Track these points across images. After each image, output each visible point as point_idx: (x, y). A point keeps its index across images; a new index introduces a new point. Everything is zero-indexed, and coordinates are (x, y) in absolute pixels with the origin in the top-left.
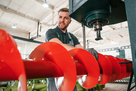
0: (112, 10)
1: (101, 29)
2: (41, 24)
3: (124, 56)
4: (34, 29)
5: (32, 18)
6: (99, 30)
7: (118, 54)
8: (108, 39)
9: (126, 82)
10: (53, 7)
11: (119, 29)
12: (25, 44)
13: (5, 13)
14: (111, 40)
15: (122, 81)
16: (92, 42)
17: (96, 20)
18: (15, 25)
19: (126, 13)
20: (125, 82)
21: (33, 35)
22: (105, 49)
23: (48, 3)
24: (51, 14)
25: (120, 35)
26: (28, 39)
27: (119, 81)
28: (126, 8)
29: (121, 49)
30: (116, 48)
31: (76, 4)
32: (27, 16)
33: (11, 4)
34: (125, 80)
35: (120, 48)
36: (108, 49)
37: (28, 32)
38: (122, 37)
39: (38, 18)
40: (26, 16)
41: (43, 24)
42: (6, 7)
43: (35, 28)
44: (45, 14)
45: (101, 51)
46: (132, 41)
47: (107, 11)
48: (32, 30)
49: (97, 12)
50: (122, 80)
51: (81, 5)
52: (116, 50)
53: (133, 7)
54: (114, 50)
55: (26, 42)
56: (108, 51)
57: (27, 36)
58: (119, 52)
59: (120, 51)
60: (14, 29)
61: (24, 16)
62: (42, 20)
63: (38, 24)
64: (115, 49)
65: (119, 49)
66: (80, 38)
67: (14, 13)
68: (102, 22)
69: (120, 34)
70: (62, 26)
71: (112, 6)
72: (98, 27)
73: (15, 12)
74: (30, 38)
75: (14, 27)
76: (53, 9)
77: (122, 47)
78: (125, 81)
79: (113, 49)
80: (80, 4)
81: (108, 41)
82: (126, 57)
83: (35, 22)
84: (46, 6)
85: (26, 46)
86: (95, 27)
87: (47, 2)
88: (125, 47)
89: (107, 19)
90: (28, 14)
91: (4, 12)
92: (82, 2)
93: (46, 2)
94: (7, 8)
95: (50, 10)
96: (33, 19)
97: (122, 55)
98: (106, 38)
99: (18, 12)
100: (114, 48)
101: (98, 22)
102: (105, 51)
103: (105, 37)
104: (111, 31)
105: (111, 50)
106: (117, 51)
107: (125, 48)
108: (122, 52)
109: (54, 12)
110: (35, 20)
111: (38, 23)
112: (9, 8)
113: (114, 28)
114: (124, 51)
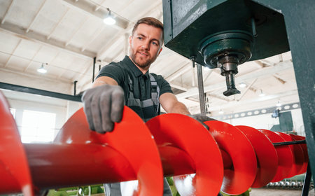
0: (257, 31)
1: (235, 71)
2: (100, 61)
3: (291, 125)
4: (84, 74)
5: (80, 49)
6: (230, 74)
7: (277, 121)
8: (252, 89)
9: (299, 186)
10: (125, 24)
11: (275, 64)
12: (66, 107)
13: (23, 41)
14: (259, 91)
15: (288, 183)
16: (215, 96)
17: (223, 51)
18: (45, 65)
19: (288, 37)
20: (295, 186)
21: (84, 85)
22: (246, 113)
23: (115, 16)
24: (122, 38)
25: (279, 79)
26: (73, 94)
27: (282, 183)
28: (287, 27)
29: (283, 109)
30: (271, 108)
31: (178, 21)
32: (69, 45)
33: (35, 20)
34: (294, 181)
35: (280, 109)
36: (253, 111)
37: (71, 79)
38: (284, 82)
39: (93, 49)
40: (67, 45)
41: (104, 60)
42: (24, 29)
43: (87, 71)
44: (109, 38)
45: (237, 116)
46: (303, 96)
47: (246, 32)
48: (81, 75)
49: (225, 35)
50: (289, 181)
51: (191, 22)
52: (272, 114)
53: (301, 25)
54: (267, 113)
55: (68, 102)
56: (252, 115)
57: (70, 88)
58: (278, 118)
59: (279, 115)
60: (41, 75)
61: (63, 45)
62: (103, 52)
63: (95, 62)
64: (269, 111)
65: (279, 111)
66: (188, 89)
67: (42, 41)
68: (236, 56)
69: (278, 77)
70: (142, 59)
71: (256, 21)
72: (228, 67)
73: (44, 38)
74: (77, 93)
75: (42, 71)
76: (125, 28)
77: (284, 106)
78: (294, 183)
79: (264, 111)
80: (187, 20)
81: (252, 92)
82: (294, 127)
83: (87, 57)
84: (110, 22)
85: (68, 111)
86: (222, 68)
87: (112, 13)
88: (291, 105)
89: (248, 49)
90: (73, 42)
91: (20, 38)
92: (192, 16)
93: (110, 14)
94: (28, 31)
95: (120, 29)
96: (83, 50)
97: (286, 123)
98: (247, 87)
99: (51, 39)
100: (266, 109)
101: (228, 55)
102: (246, 116)
103: (245, 85)
104: (258, 71)
105: (260, 113)
106: (274, 114)
107: (291, 108)
108: (285, 117)
109: (127, 35)
110: (87, 53)
111: (93, 60)
112: (31, 31)
113: (265, 63)
114: (289, 114)
